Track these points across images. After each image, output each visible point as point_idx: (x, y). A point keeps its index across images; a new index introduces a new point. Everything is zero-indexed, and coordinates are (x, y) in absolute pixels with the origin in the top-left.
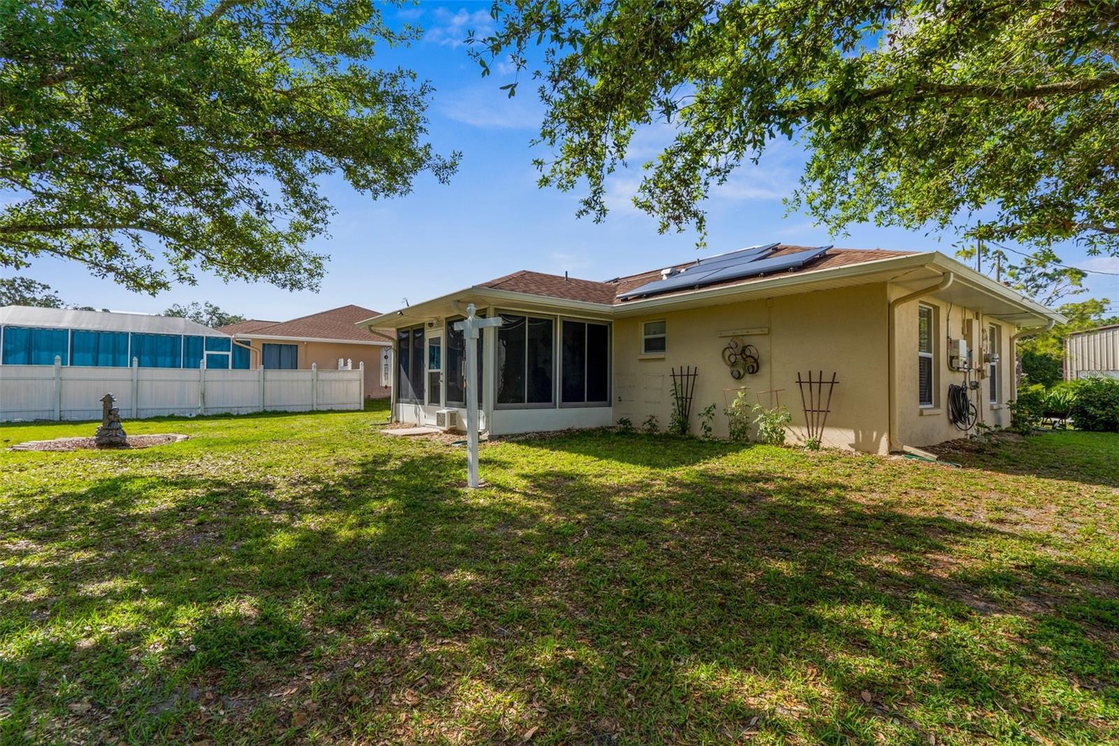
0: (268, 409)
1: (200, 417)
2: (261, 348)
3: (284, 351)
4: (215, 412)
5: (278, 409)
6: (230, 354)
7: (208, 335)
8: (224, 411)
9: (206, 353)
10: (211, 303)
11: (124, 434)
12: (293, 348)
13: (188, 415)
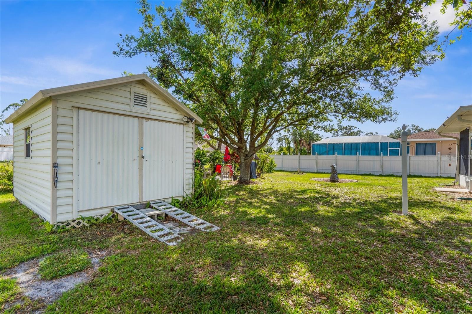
0: (412, 174)
1: (381, 175)
2: (415, 145)
3: (428, 146)
4: (387, 174)
5: (417, 175)
6: (399, 149)
7: (390, 141)
8: (391, 174)
9: (389, 149)
10: (415, 125)
11: (338, 178)
12: (433, 145)
13: (376, 174)
